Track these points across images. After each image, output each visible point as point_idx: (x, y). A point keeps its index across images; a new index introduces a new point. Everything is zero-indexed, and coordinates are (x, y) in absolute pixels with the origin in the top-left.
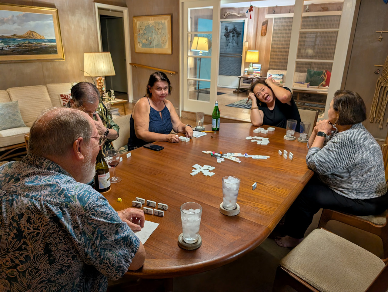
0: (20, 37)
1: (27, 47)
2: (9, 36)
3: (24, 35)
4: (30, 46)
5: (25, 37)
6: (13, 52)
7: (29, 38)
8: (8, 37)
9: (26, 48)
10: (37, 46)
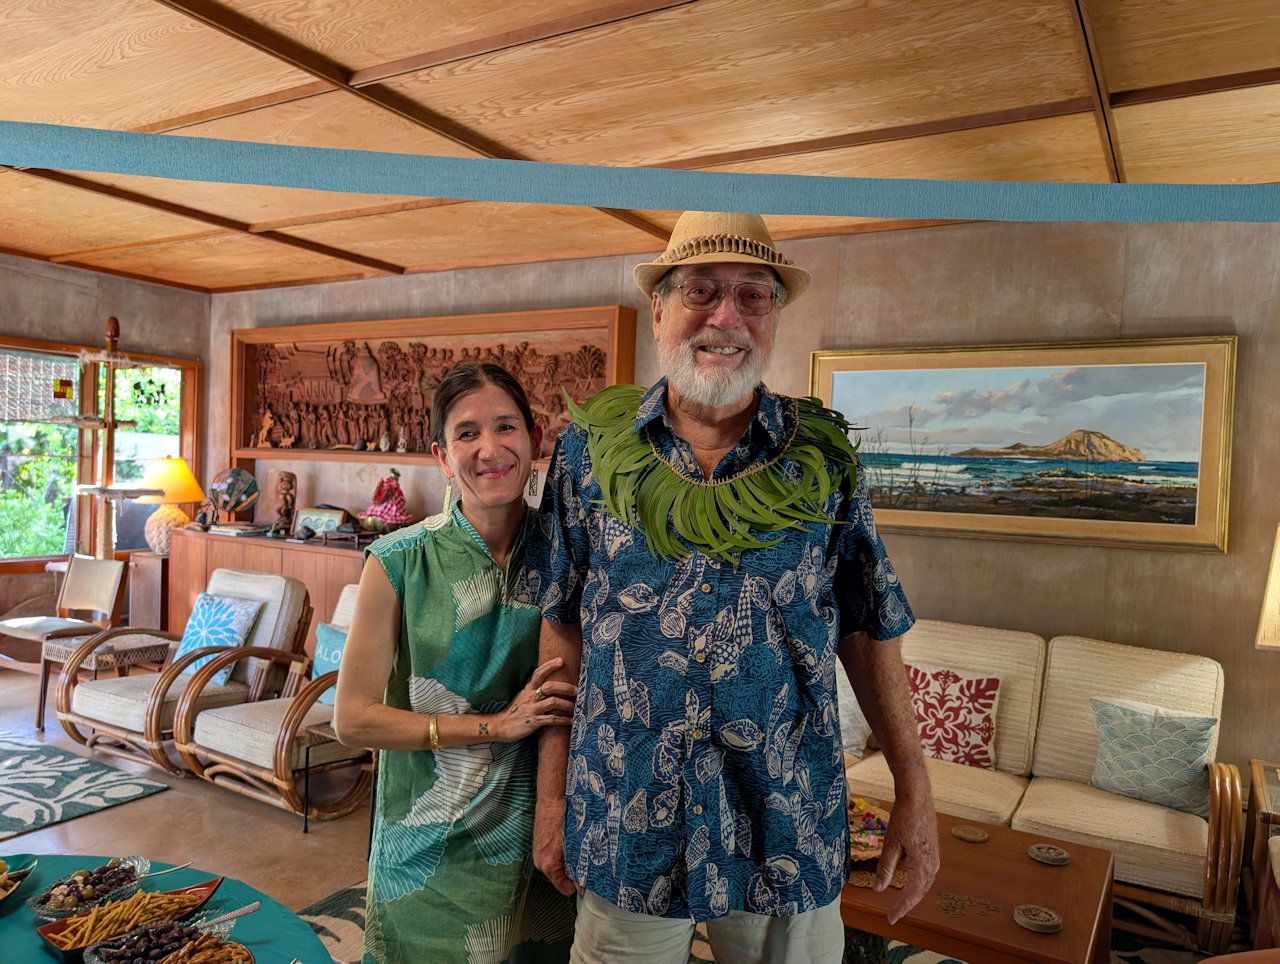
0: (1034, 454)
1: (1054, 490)
2: (995, 451)
3: (1053, 446)
4: (1067, 485)
5: (1056, 452)
6: (996, 504)
7: (1069, 457)
8: (992, 453)
9: (1051, 493)
10: (1099, 486)
